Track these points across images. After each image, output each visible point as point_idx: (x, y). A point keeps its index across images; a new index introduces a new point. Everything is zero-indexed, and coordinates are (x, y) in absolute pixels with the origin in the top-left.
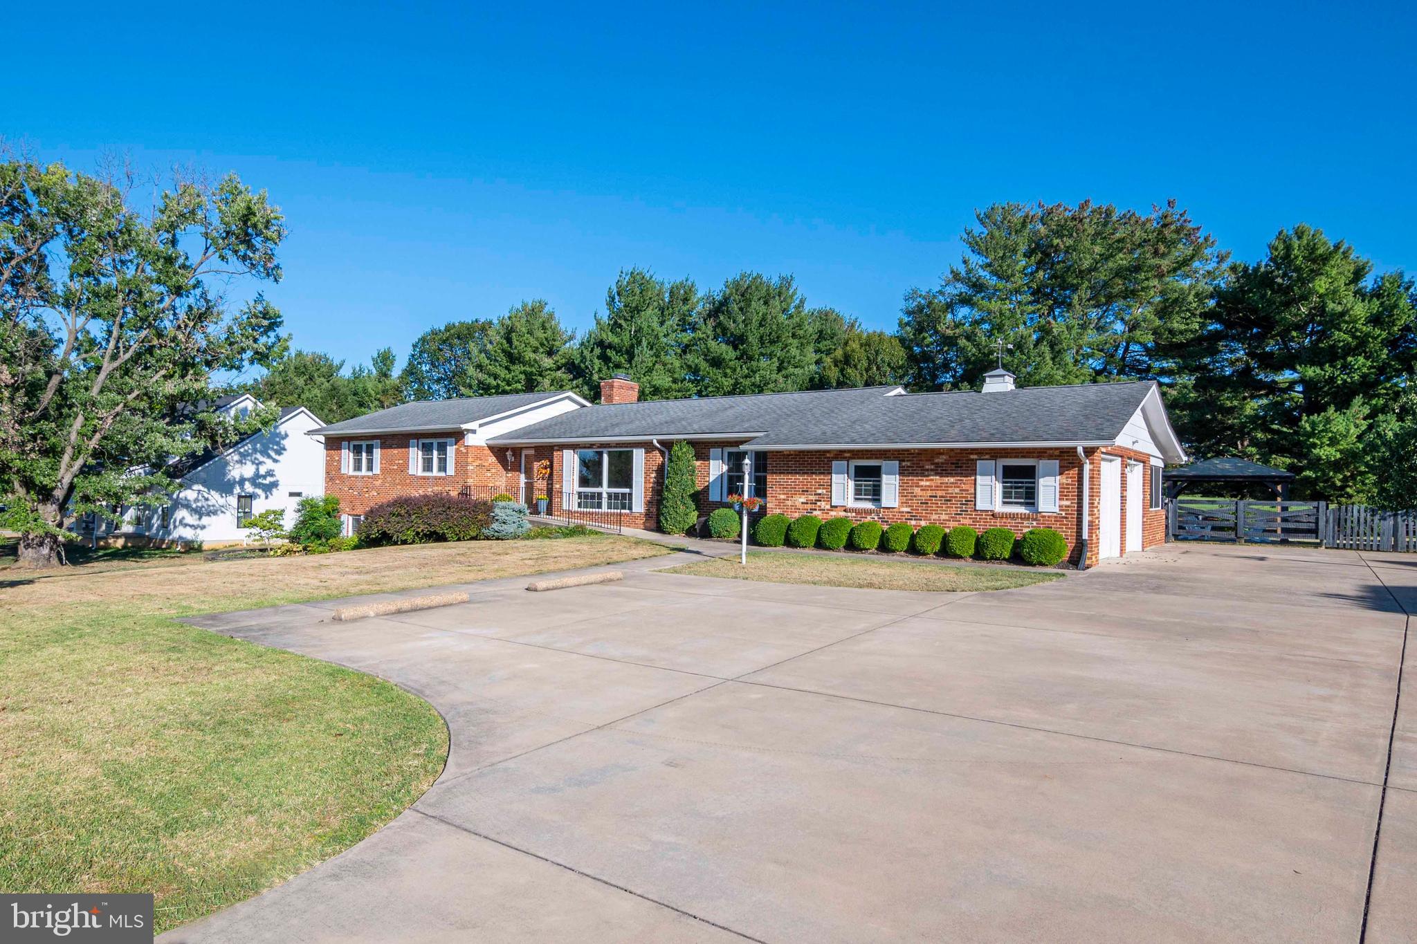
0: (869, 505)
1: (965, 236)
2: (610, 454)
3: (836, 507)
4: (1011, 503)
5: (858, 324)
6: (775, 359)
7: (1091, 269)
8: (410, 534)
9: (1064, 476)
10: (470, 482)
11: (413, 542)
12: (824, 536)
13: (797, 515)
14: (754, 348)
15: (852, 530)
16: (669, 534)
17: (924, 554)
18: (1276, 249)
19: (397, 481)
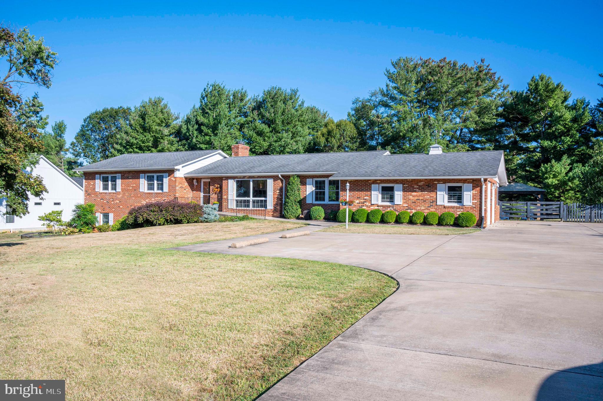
0: (388, 204)
1: (386, 73)
2: (253, 181)
3: (373, 205)
4: (451, 202)
5: (327, 114)
6: (290, 133)
7: (446, 92)
8: (162, 220)
9: (474, 190)
10: (177, 195)
11: (164, 224)
12: (371, 217)
13: (355, 208)
14: (279, 126)
15: (383, 214)
16: (288, 218)
17: (416, 224)
18: (531, 85)
19: (132, 195)
